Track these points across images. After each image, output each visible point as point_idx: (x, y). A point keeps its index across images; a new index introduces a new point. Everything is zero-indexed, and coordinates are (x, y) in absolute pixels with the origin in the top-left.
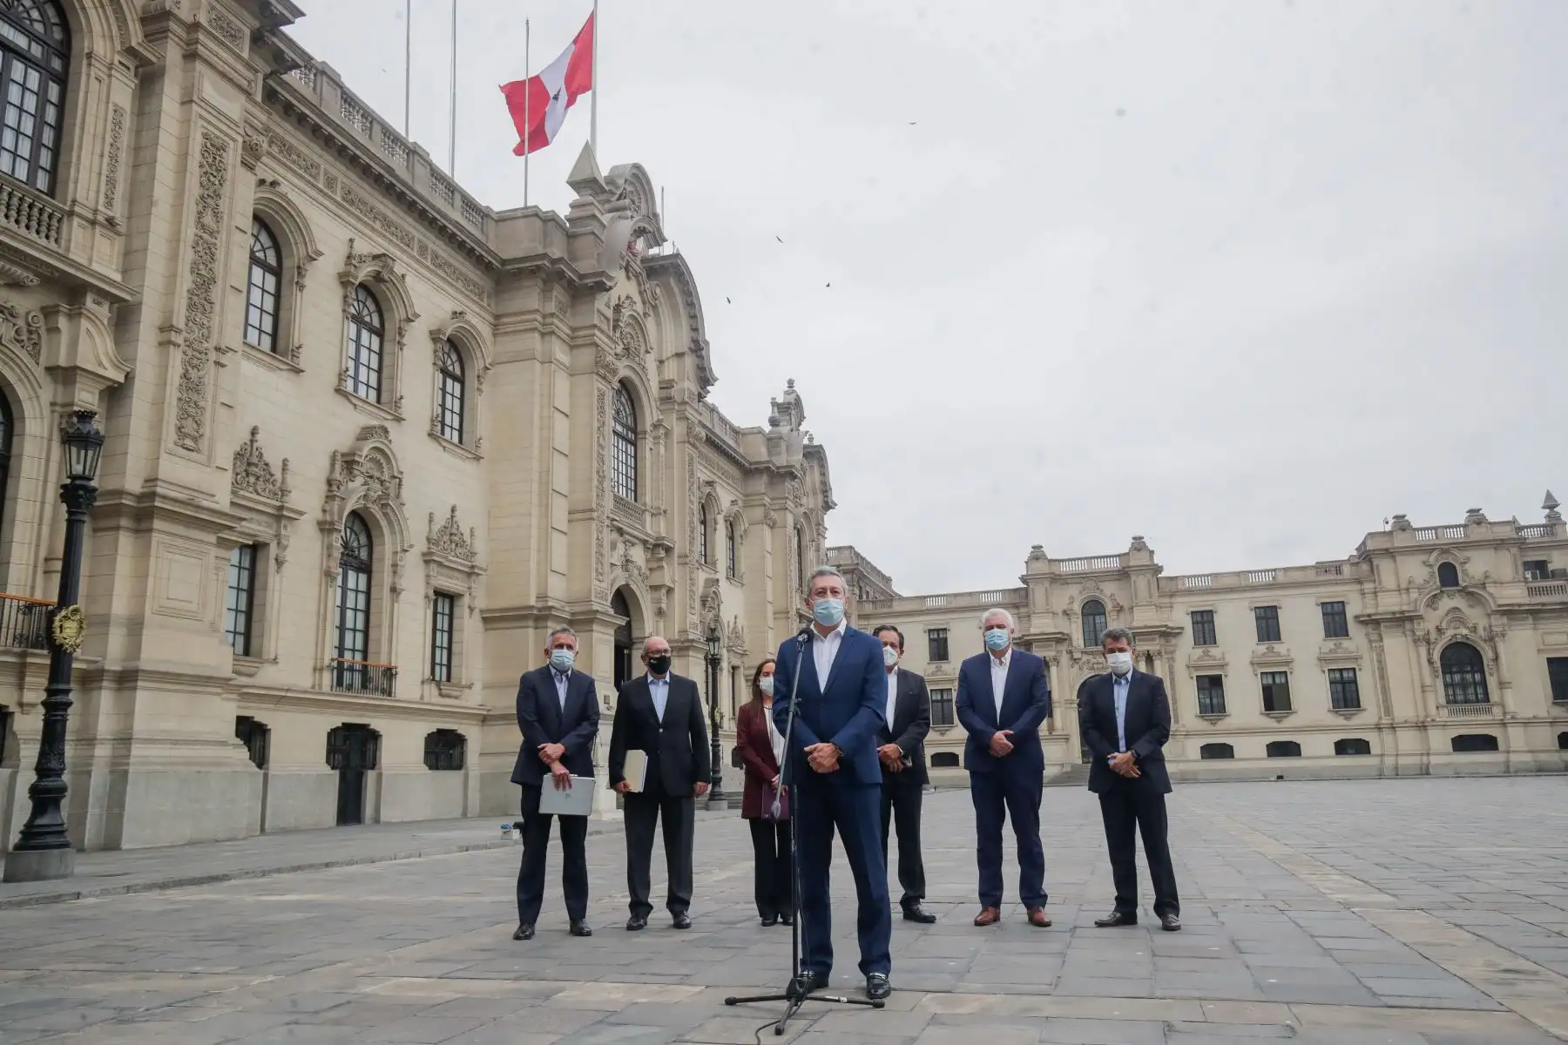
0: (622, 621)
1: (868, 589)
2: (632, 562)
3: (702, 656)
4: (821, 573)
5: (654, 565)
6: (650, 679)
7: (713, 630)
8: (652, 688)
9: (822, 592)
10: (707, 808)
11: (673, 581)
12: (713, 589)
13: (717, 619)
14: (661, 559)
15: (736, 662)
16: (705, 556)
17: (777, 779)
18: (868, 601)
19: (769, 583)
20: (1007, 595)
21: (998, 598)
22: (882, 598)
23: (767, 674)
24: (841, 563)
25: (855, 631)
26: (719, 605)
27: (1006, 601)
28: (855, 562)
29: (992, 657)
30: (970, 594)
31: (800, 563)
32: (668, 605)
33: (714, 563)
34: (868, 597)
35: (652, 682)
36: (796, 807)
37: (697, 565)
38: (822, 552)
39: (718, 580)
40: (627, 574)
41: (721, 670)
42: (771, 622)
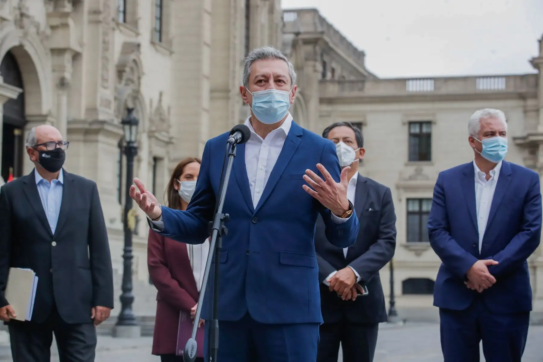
0: (13, 93)
1: (334, 65)
2: (28, 17)
3: (115, 142)
4: (263, 56)
5: (56, 21)
6: (38, 178)
7: (130, 111)
8: (42, 190)
9: (263, 81)
10: (114, 334)
11: (81, 45)
12: (133, 56)
13: (136, 95)
14: (66, 15)
15: (159, 151)
16: (125, 12)
17: (197, 309)
18: (332, 81)
19: (206, 52)
20: (512, 83)
21: (500, 85)
22: (352, 78)
23: (190, 177)
24: (302, 30)
25: (303, 130)
26: (139, 78)
27: (511, 90)
28: (320, 29)
29: (477, 170)
30: (465, 79)
31: (248, 28)
32: (73, 75)
33: (135, 23)
34: (333, 75)
35: (41, 182)
36: (217, 346)
37: (113, 25)
38: (277, 17)
39: (139, 46)
40: (20, 33)
41: (139, 161)
42: (205, 103)
